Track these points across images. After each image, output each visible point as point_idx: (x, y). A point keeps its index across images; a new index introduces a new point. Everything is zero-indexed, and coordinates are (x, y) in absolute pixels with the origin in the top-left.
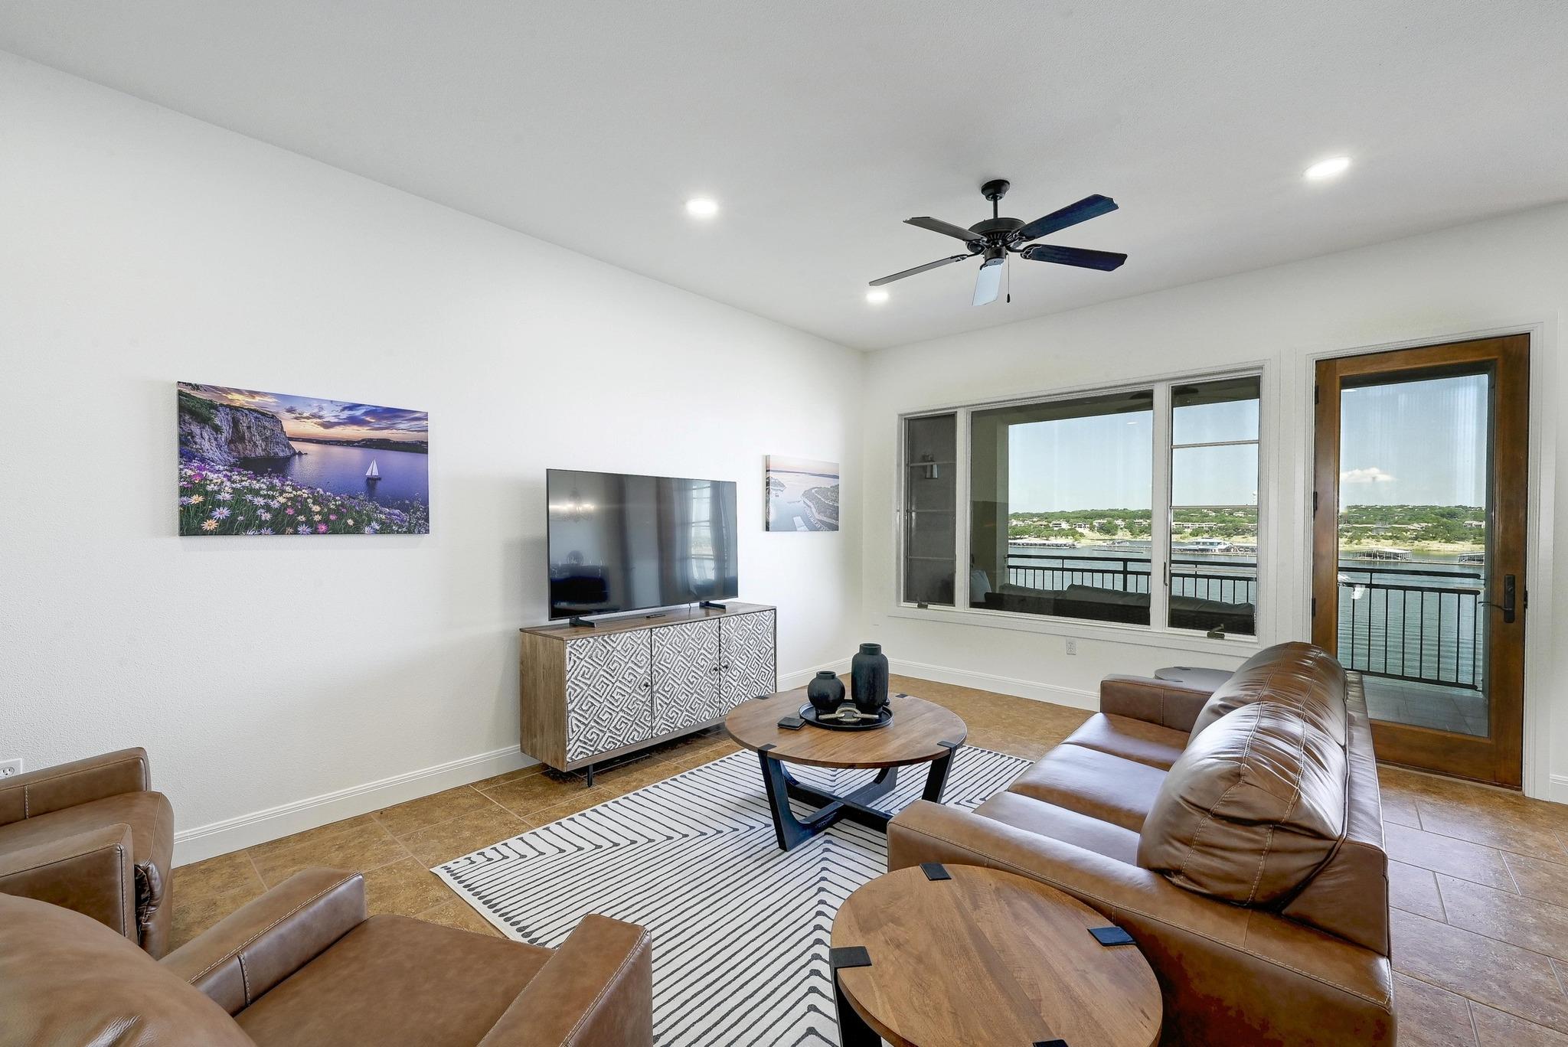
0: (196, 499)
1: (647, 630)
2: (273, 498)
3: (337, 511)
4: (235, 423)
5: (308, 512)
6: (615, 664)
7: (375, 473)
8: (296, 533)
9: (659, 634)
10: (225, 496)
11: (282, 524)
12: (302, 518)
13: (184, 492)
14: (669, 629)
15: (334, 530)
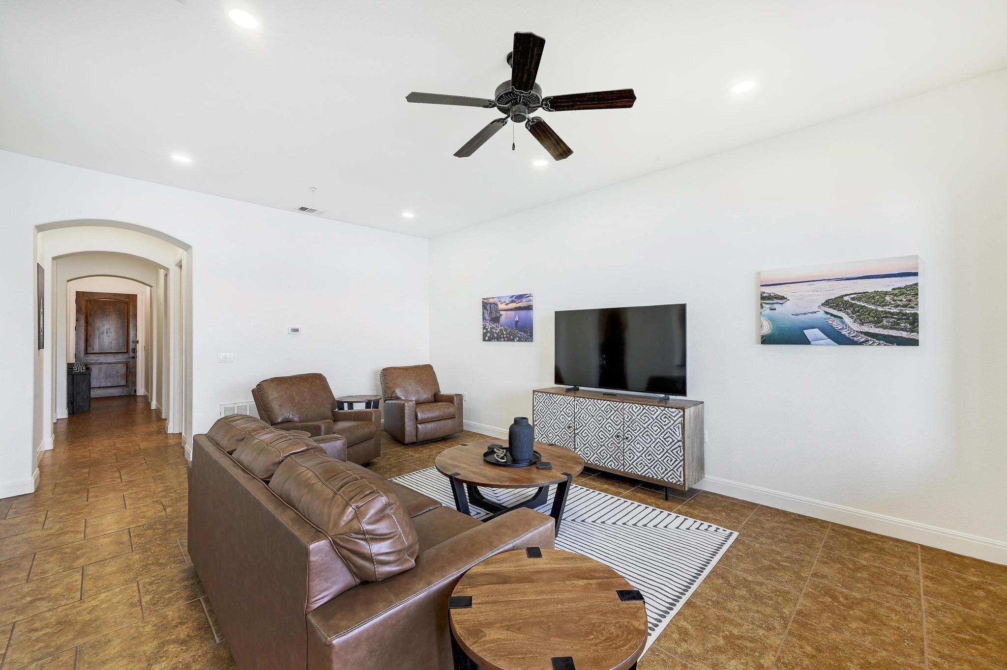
0: (485, 331)
1: (572, 397)
2: (497, 330)
3: (509, 334)
4: (490, 307)
6: (555, 410)
8: (501, 341)
9: (579, 401)
11: (498, 338)
12: (502, 336)
13: (483, 329)
14: (586, 400)
15: (509, 340)
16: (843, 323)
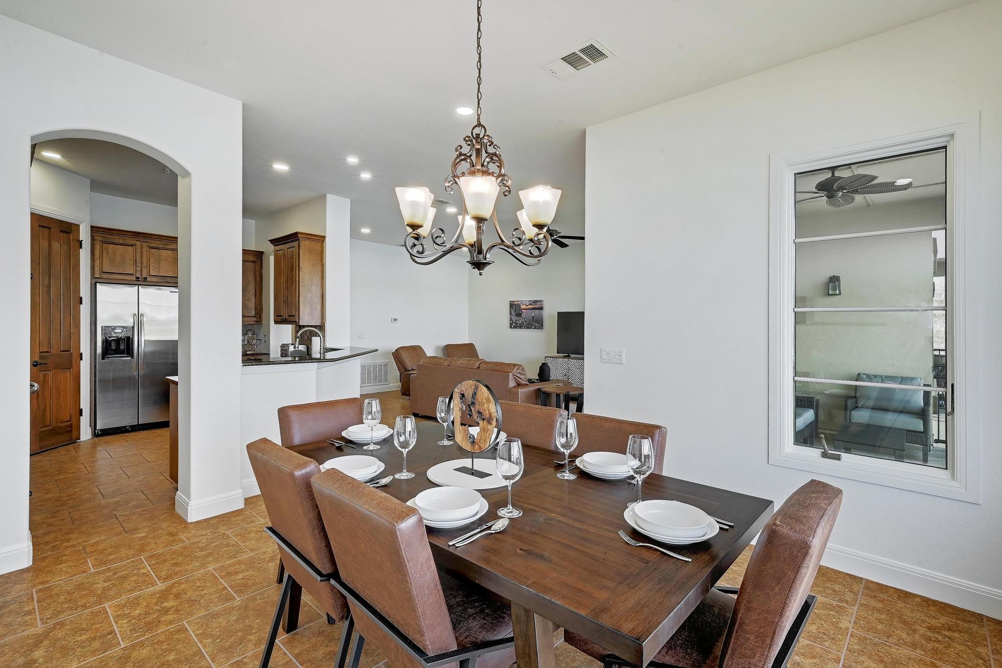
0: (511, 322)
3: (528, 324)
5: (523, 324)
6: (558, 367)
7: (534, 315)
8: (522, 328)
10: (514, 321)
15: (528, 328)
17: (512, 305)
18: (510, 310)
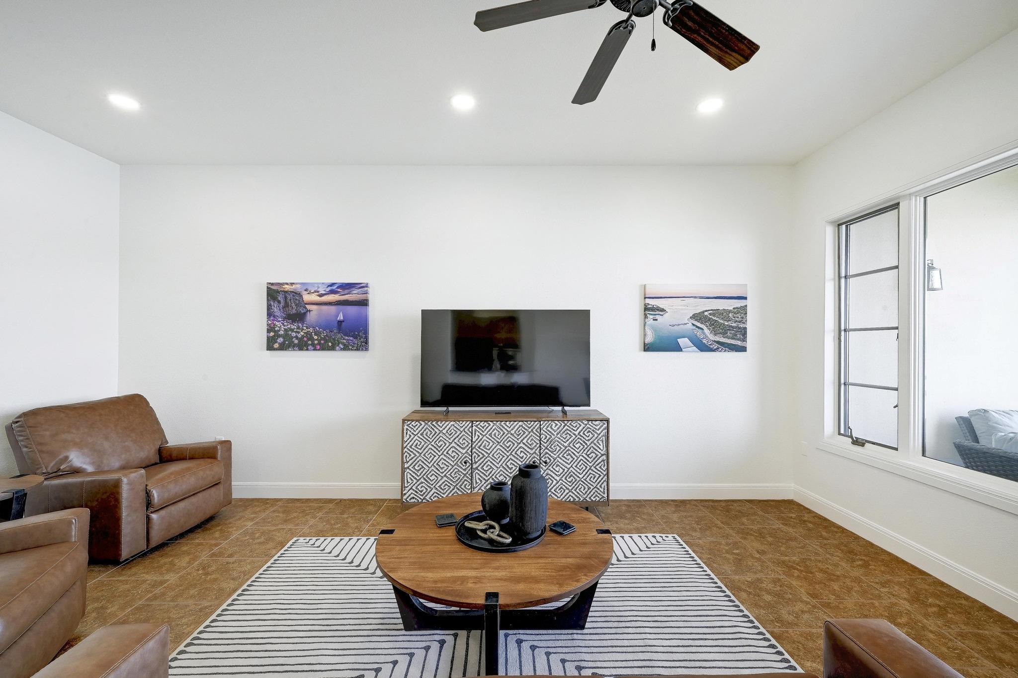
0: (272, 334)
1: (468, 422)
2: (299, 333)
3: (324, 339)
4: (286, 298)
5: (312, 339)
6: (441, 443)
7: (342, 318)
8: (307, 350)
9: (479, 426)
10: (282, 332)
11: (302, 346)
12: (310, 342)
13: (269, 331)
15: (324, 348)
16: (704, 333)
17: (273, 293)
18: (269, 307)
